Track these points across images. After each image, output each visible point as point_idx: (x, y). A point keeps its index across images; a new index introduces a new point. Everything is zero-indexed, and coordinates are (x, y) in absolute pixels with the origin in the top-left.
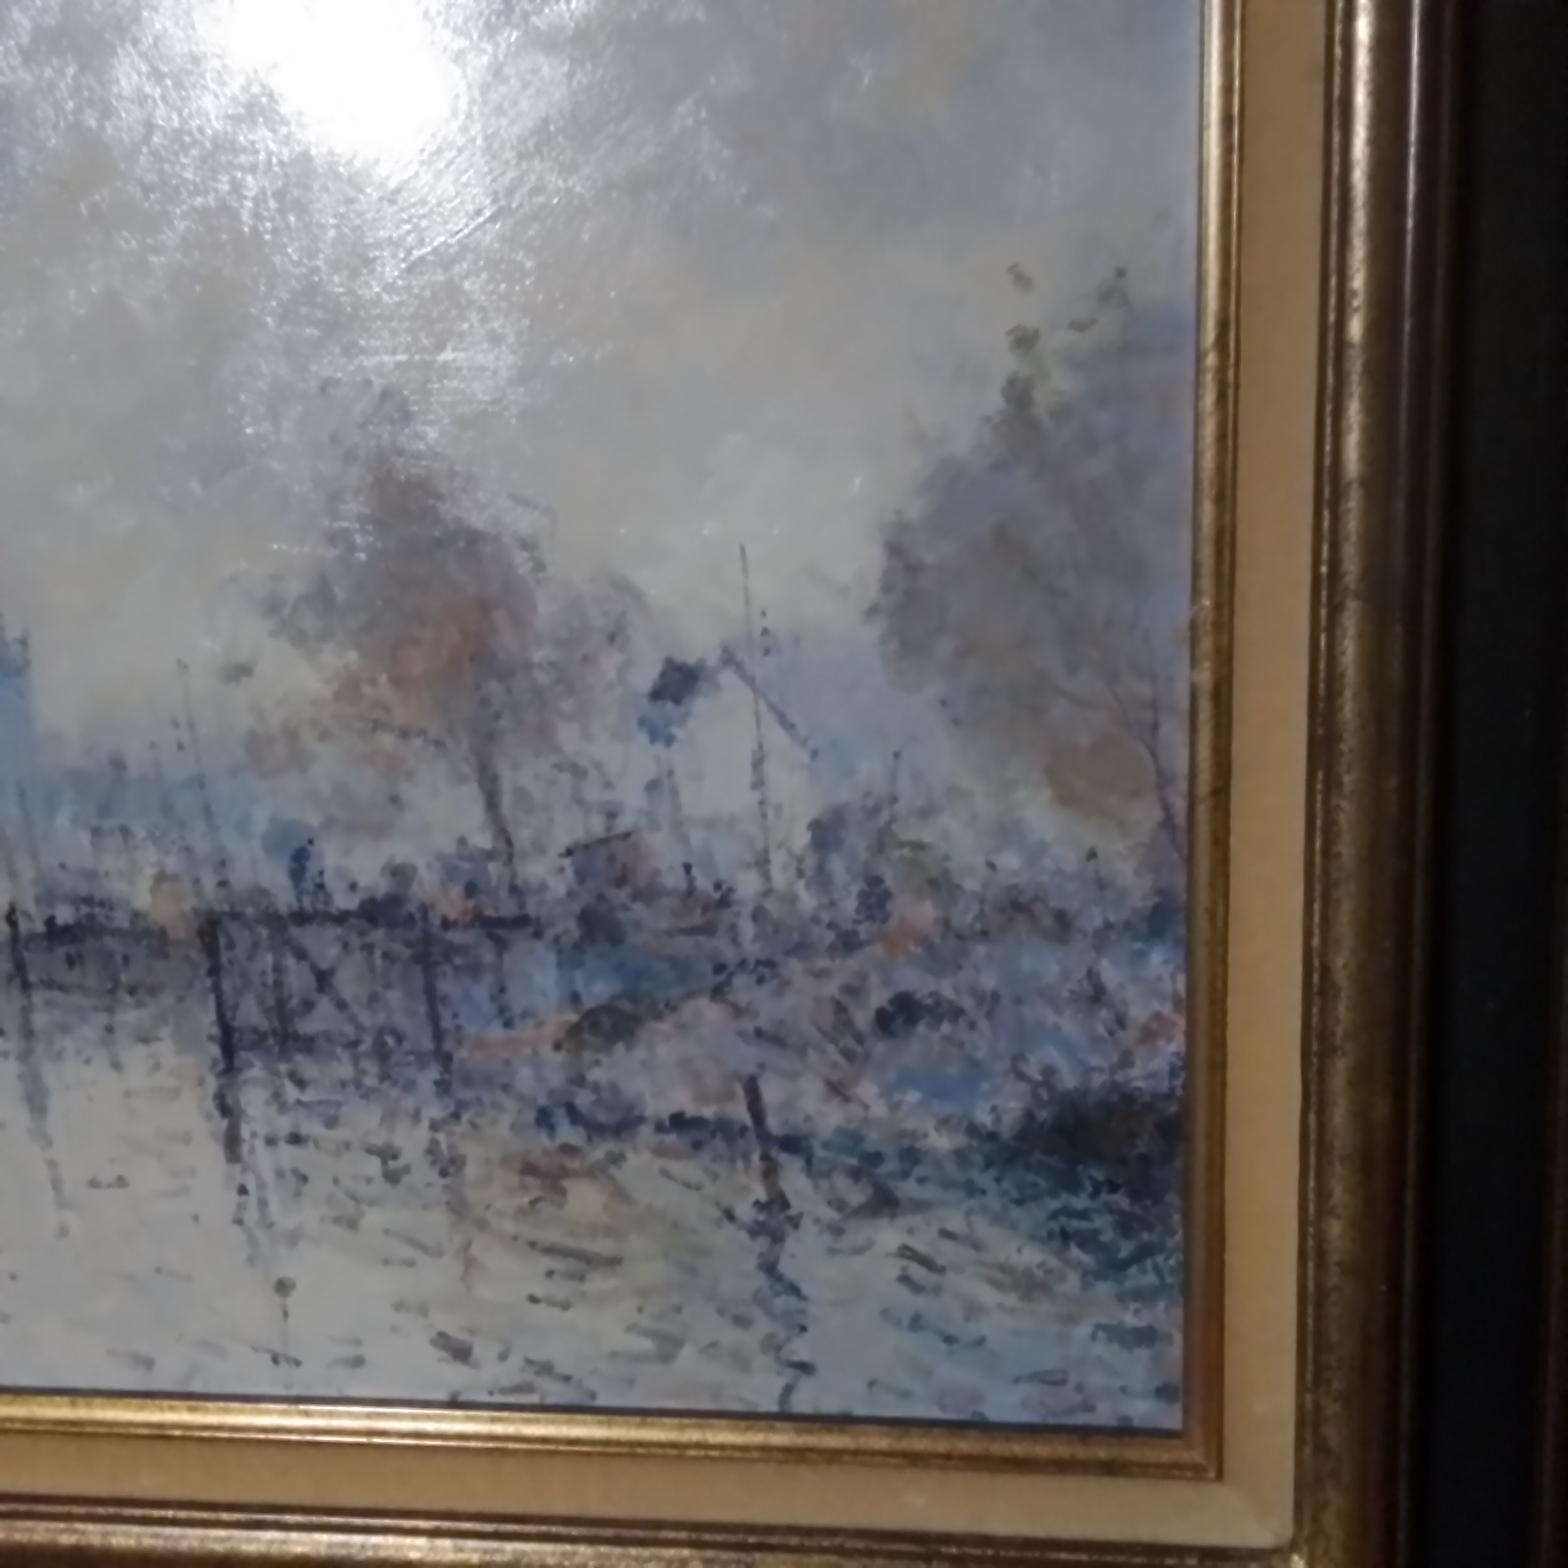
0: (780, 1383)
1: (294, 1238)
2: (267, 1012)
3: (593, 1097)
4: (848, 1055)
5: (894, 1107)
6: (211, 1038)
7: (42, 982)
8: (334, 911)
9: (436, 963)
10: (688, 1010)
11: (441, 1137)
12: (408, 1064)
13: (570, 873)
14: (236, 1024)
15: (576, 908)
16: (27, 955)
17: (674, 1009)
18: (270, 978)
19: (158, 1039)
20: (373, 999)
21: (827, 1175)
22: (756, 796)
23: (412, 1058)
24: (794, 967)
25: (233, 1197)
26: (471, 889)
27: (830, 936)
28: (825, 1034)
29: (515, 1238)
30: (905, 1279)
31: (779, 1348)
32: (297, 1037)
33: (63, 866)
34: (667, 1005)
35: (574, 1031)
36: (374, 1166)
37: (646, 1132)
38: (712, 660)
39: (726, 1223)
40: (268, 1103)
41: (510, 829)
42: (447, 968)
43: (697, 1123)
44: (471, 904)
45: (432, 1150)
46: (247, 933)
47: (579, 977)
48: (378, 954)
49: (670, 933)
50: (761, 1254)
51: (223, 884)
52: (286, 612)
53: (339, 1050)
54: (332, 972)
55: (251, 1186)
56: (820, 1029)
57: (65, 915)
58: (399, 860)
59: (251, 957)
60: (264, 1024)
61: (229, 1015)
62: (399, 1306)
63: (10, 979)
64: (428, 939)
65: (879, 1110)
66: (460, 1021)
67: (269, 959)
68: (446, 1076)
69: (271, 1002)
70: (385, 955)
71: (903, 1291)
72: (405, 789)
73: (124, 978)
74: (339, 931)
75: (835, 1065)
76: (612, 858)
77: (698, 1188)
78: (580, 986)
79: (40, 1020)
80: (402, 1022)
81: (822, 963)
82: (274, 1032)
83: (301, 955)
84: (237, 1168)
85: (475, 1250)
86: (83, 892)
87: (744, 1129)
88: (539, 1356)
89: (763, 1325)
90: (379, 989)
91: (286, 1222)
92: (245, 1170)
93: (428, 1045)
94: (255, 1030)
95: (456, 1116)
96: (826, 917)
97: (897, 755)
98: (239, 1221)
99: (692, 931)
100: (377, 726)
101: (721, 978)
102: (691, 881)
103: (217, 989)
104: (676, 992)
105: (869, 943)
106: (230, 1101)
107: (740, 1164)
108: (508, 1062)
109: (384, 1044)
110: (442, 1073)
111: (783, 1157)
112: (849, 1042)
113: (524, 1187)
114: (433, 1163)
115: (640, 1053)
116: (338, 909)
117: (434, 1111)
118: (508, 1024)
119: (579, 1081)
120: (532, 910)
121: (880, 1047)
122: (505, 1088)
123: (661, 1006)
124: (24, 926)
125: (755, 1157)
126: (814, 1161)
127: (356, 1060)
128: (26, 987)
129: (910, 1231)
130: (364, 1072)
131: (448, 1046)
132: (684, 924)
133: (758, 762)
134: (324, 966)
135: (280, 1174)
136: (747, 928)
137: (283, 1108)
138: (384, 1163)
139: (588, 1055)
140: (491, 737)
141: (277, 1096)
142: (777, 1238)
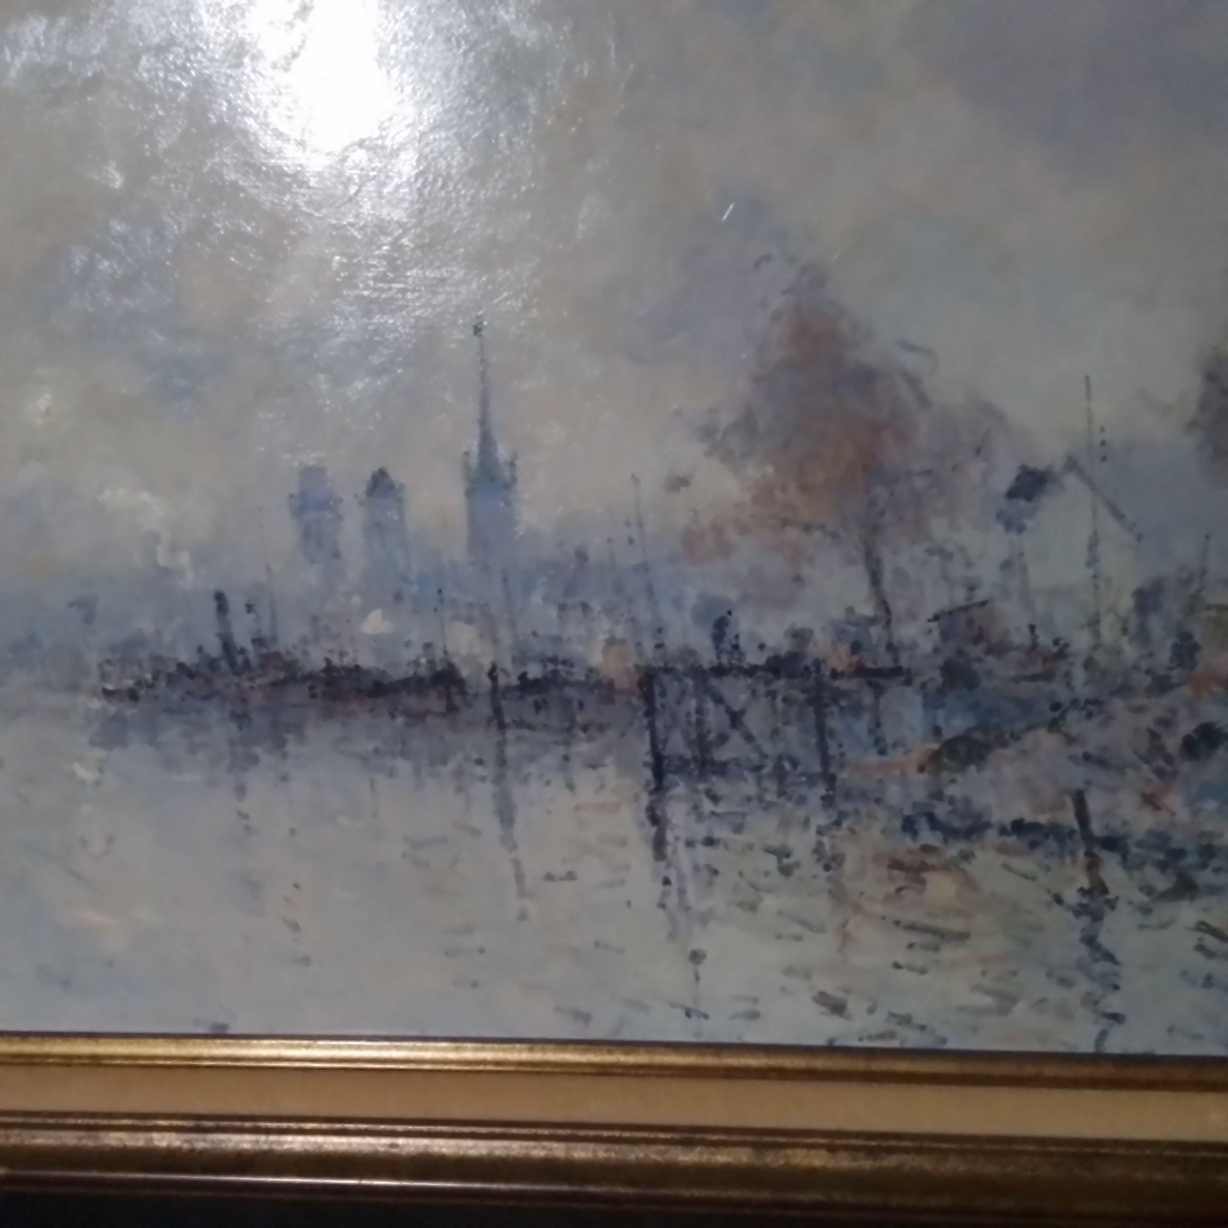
0: (1097, 1029)
1: (705, 919)
2: (690, 744)
3: (950, 808)
4: (1160, 773)
5: (1196, 813)
6: (645, 764)
7: (514, 722)
8: (745, 666)
9: (826, 705)
10: (1029, 739)
11: (825, 839)
12: (801, 783)
13: (936, 634)
14: (665, 753)
15: (940, 661)
16: (504, 703)
17: (1018, 738)
18: (694, 718)
19: (604, 765)
20: (775, 733)
21: (1140, 866)
22: (1090, 572)
23: (804, 779)
24: (1118, 705)
25: (658, 887)
26: (856, 647)
27: (1148, 680)
28: (1141, 757)
29: (883, 918)
30: (1201, 948)
31: (1096, 1003)
32: (713, 763)
33: (535, 634)
34: (1012, 736)
35: (935, 757)
36: (771, 862)
37: (991, 835)
38: (1058, 466)
39: (1056, 907)
40: (688, 814)
41: (889, 600)
42: (834, 709)
43: (1035, 827)
44: (855, 659)
45: (818, 850)
46: (676, 684)
47: (941, 714)
48: (779, 699)
49: (1016, 680)
50: (1083, 930)
51: (660, 646)
52: (718, 436)
53: (746, 773)
54: (742, 712)
55: (673, 878)
56: (1136, 753)
57: (534, 671)
58: (798, 626)
59: (679, 702)
60: (688, 753)
61: (660, 746)
62: (789, 971)
63: (489, 720)
64: (820, 686)
65: (1183, 815)
66: (843, 750)
67: (693, 703)
68: (831, 793)
69: (693, 736)
70: (785, 700)
71: (1199, 957)
72: (806, 570)
73: (579, 719)
74: (749, 681)
75: (1149, 781)
76: (970, 622)
77: (1033, 878)
78: (941, 721)
79: (511, 751)
80: (797, 751)
81: (1140, 700)
82: (695, 759)
83: (719, 700)
84: (662, 864)
85: (850, 927)
86: (550, 654)
87: (1072, 832)
88: (902, 1010)
89: (1083, 985)
90: (780, 725)
91: (699, 905)
92: (669, 866)
93: (817, 768)
94: (681, 758)
95: (838, 823)
96: (1144, 665)
97: (1207, 537)
98: (662, 906)
99: (1034, 678)
100: (785, 523)
101: (1057, 714)
102: (1034, 638)
103: (651, 727)
104: (1020, 725)
105: (1179, 685)
106: (658, 812)
107: (1068, 860)
108: (881, 781)
109: (782, 768)
110: (827, 790)
111: (1104, 854)
112: (1160, 763)
113: (891, 878)
114: (818, 860)
115: (989, 773)
116: (749, 664)
117: (821, 819)
118: (882, 752)
119: (938, 795)
120: (904, 662)
121: (1186, 767)
122: (878, 801)
123: (1007, 736)
124: (502, 680)
125: (1081, 854)
126: (1129, 857)
127: (759, 781)
128: (502, 726)
129: (1206, 910)
130: (765, 790)
131: (833, 769)
132: (1029, 672)
133: (1093, 544)
134: (736, 708)
135: (696, 868)
136: (1079, 675)
137: (700, 818)
138: (780, 860)
139: (945, 775)
140: (876, 529)
141: (696, 808)
142: (1097, 917)
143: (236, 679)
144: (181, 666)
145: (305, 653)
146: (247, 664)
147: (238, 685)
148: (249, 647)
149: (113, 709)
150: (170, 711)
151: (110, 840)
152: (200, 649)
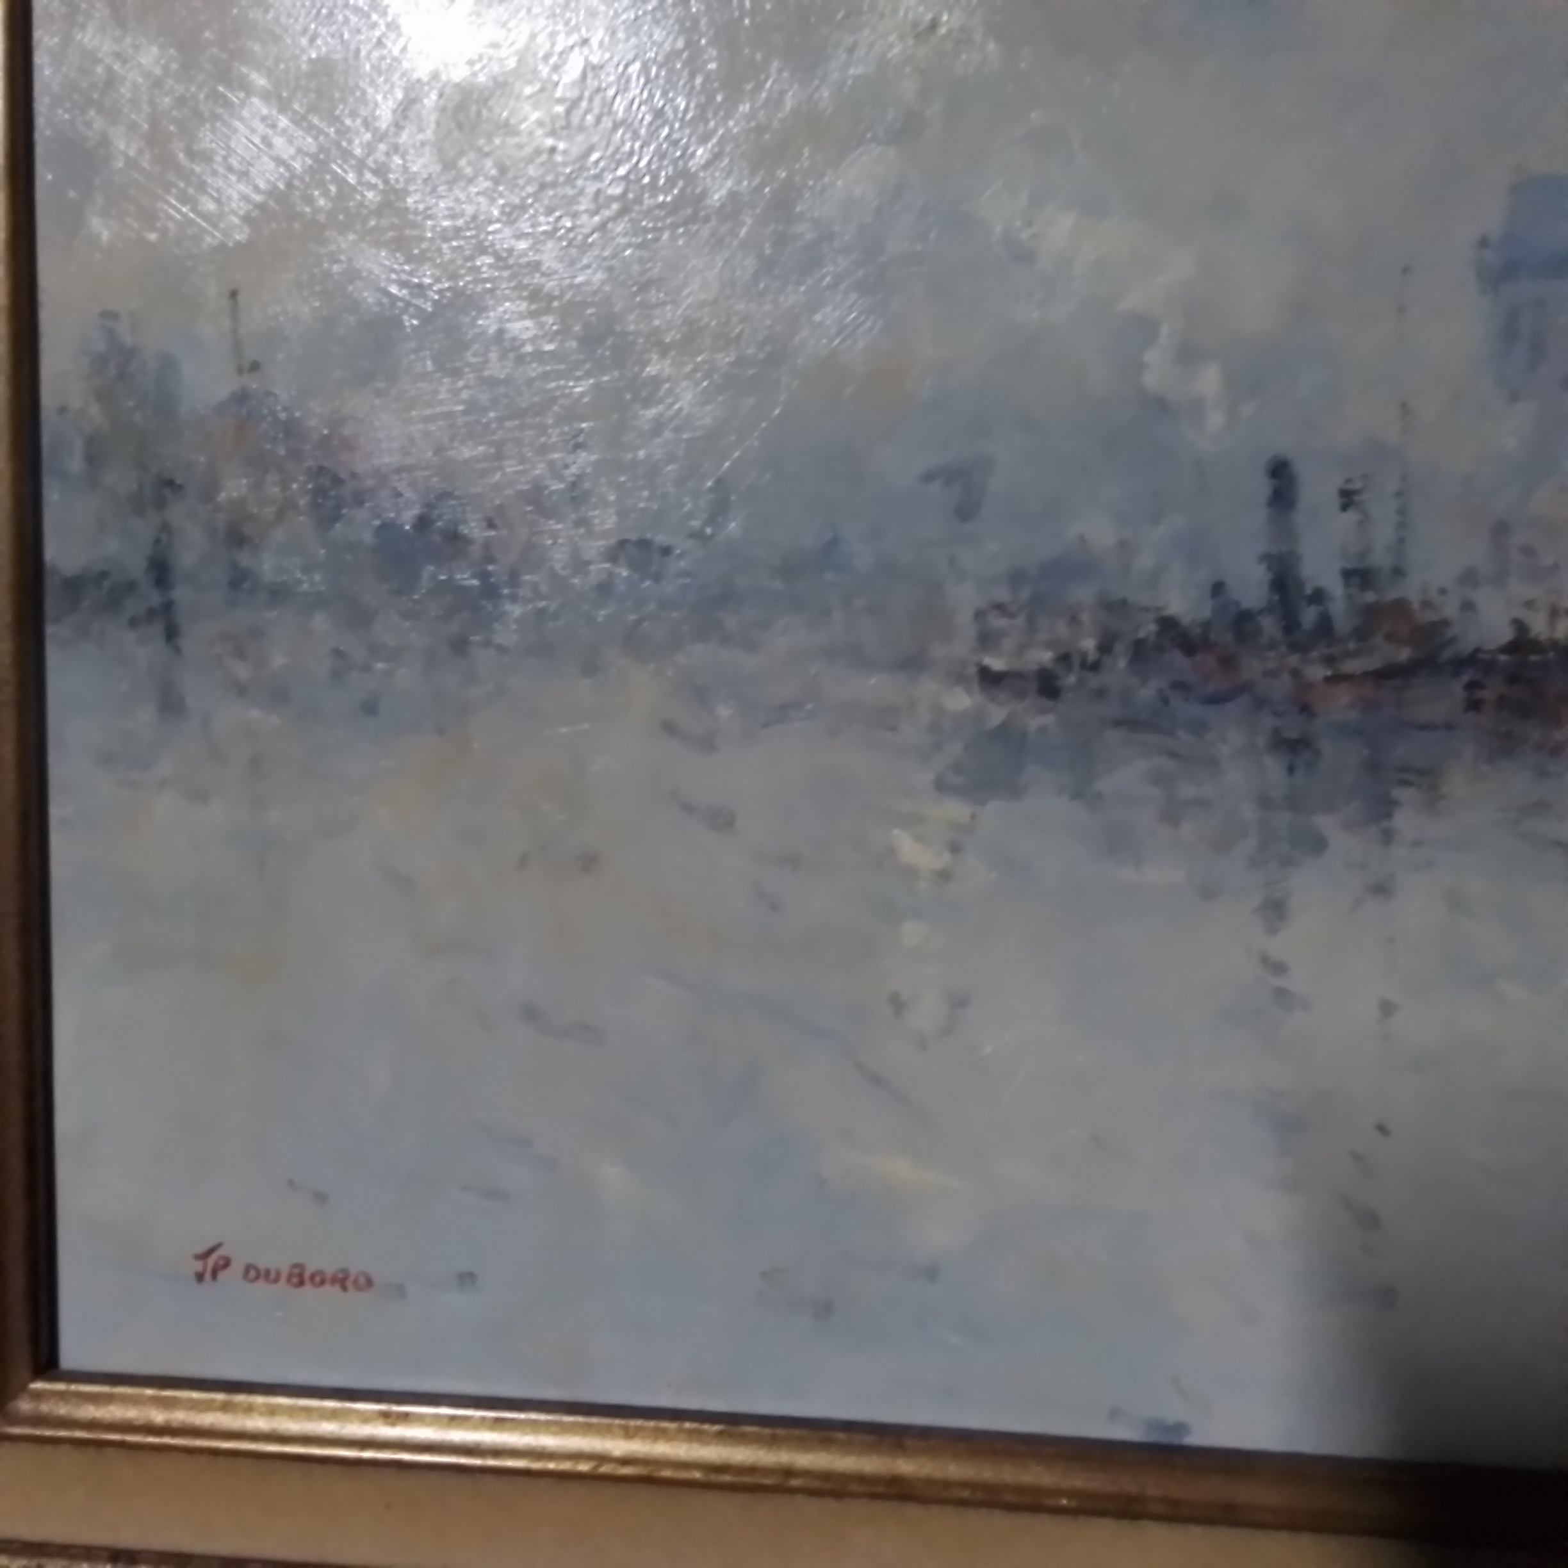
143: (1294, 660)
144: (1168, 624)
145: (1468, 606)
146: (1325, 627)
147: (1296, 673)
148: (1336, 588)
149: (997, 714)
150: (1130, 724)
151: (959, 1002)
152: (1218, 588)
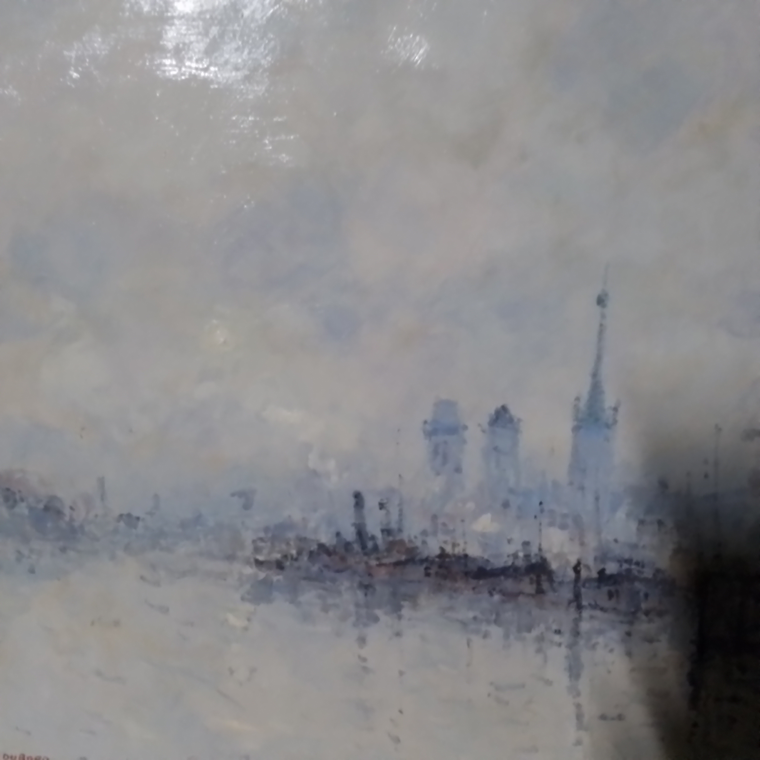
1: (723, 752)
2: (730, 629)
7: (590, 605)
14: (710, 635)
16: (583, 590)
19: (659, 641)
25: (688, 728)
32: (747, 644)
33: (616, 541)
40: (720, 679)
51: (717, 556)
55: (701, 723)
57: (612, 568)
60: (727, 636)
61: (707, 630)
63: (570, 602)
67: (737, 600)
69: (734, 624)
73: (644, 606)
79: (585, 626)
82: (732, 640)
84: (695, 712)
86: (627, 556)
94: (721, 639)
98: (689, 741)
106: (699, 678)
124: (584, 573)
128: (580, 607)
135: (720, 718)
137: (730, 682)
141: (727, 675)
143: (365, 558)
144: (321, 546)
145: (424, 542)
146: (376, 548)
147: (366, 563)
148: (379, 535)
149: (262, 575)
150: (309, 578)
151: (253, 670)
152: (338, 534)
